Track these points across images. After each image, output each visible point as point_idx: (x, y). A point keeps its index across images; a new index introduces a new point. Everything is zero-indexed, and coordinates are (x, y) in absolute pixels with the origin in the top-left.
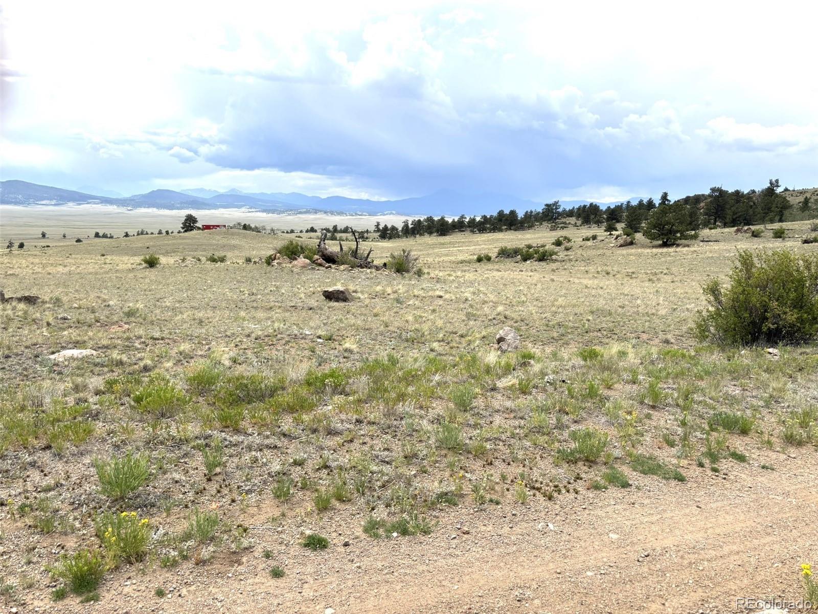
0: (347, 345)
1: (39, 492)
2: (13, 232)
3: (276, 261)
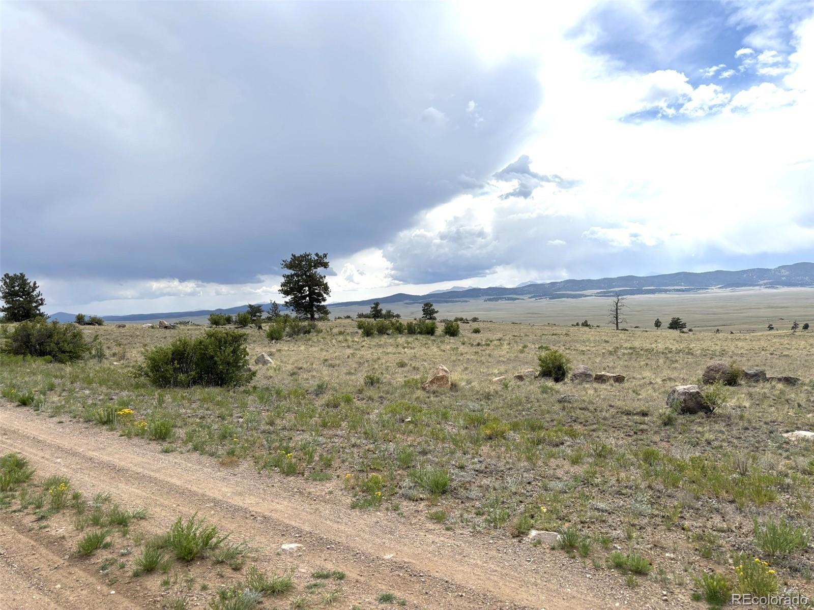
1: (714, 530)
2: (799, 314)
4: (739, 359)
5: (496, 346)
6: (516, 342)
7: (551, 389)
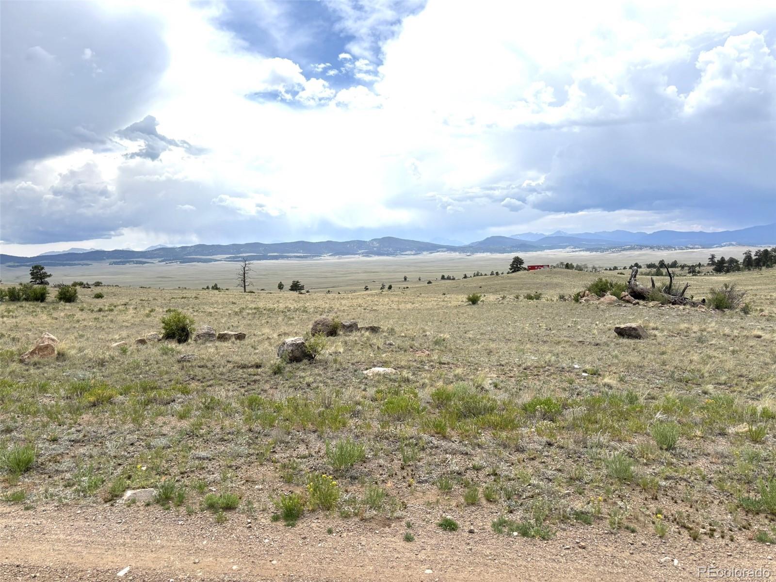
0: (607, 380)
1: (298, 458)
2: (385, 277)
3: (584, 298)
4: (341, 314)
5: (120, 311)
6: (143, 306)
7: (172, 350)
